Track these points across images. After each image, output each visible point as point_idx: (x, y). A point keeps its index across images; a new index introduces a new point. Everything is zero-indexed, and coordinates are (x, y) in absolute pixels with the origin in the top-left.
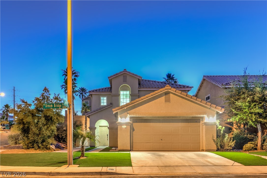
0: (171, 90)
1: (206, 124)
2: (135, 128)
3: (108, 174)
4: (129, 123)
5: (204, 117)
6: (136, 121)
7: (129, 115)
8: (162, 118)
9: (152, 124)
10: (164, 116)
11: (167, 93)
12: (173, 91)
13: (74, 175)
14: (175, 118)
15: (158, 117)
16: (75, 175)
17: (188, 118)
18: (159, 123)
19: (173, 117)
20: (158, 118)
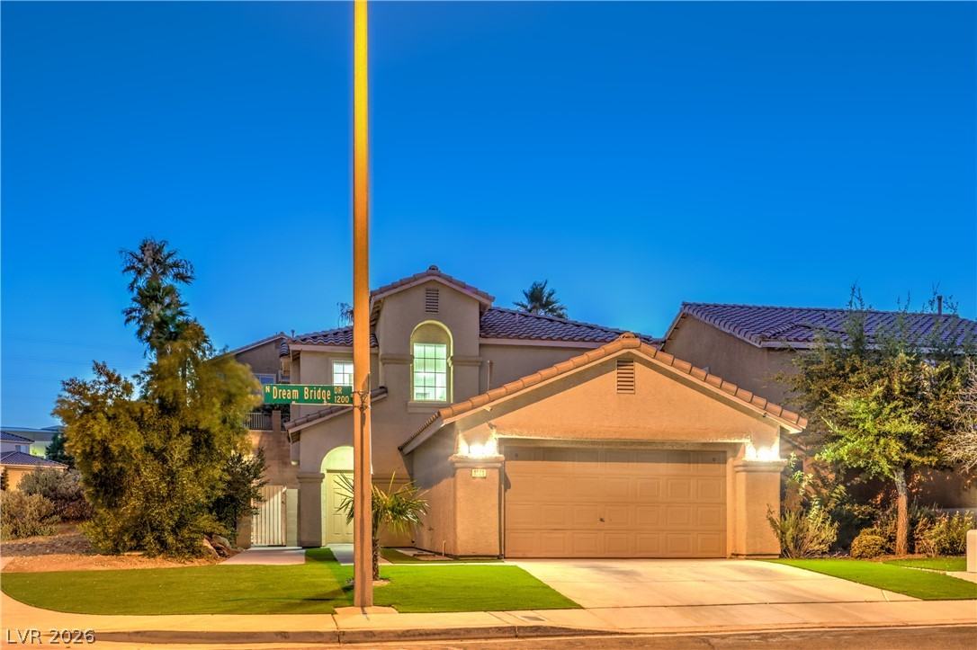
0: (639, 351)
1: (750, 468)
2: (511, 479)
3: (539, 634)
4: (496, 460)
5: (741, 444)
6: (517, 455)
7: (498, 433)
8: (606, 447)
9: (569, 466)
10: (614, 437)
11: (624, 362)
12: (647, 354)
13: (424, 638)
14: (649, 447)
15: (593, 443)
16: (429, 638)
17: (689, 449)
18: (594, 464)
19: (641, 443)
20: (592, 447)
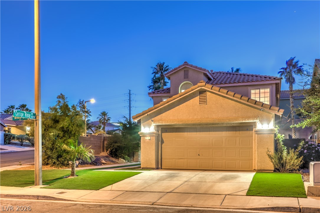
0: (205, 87)
1: (258, 133)
2: (164, 140)
4: (153, 133)
5: (255, 122)
6: (166, 131)
7: (154, 123)
8: (199, 126)
9: (186, 134)
10: (198, 122)
11: (202, 92)
12: (208, 88)
14: (217, 126)
15: (194, 125)
17: (234, 125)
18: (195, 133)
19: (213, 124)
20: (193, 126)
